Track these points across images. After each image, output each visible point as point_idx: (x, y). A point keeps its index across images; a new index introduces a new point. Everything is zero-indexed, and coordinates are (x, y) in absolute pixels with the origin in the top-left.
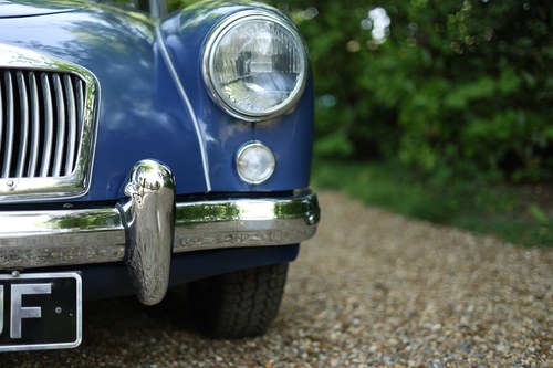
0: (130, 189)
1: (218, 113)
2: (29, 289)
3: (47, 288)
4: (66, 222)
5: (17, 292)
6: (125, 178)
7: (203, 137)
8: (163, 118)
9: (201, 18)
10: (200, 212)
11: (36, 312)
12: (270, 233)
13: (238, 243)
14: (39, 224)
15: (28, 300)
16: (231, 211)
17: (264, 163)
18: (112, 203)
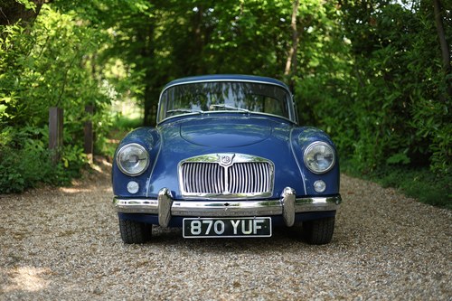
0: (283, 195)
1: (308, 172)
2: (259, 221)
3: (262, 221)
4: (263, 204)
5: (255, 222)
6: (281, 192)
7: (304, 179)
8: (292, 173)
9: (306, 139)
10: (302, 201)
11: (260, 227)
12: (326, 207)
13: (312, 210)
14: (255, 204)
15: (258, 224)
16: (311, 201)
17: (322, 186)
18: (279, 199)
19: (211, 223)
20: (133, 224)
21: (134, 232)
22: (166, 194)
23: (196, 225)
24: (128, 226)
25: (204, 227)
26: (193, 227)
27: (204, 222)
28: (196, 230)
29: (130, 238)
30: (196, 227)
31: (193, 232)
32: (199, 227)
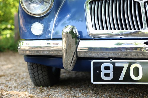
19: (126, 66)
20: (39, 68)
21: (41, 76)
22: (72, 32)
23: (107, 68)
24: (35, 70)
25: (118, 71)
26: (103, 71)
27: (117, 65)
28: (107, 75)
29: (38, 81)
30: (107, 71)
31: (103, 77)
32: (111, 71)
